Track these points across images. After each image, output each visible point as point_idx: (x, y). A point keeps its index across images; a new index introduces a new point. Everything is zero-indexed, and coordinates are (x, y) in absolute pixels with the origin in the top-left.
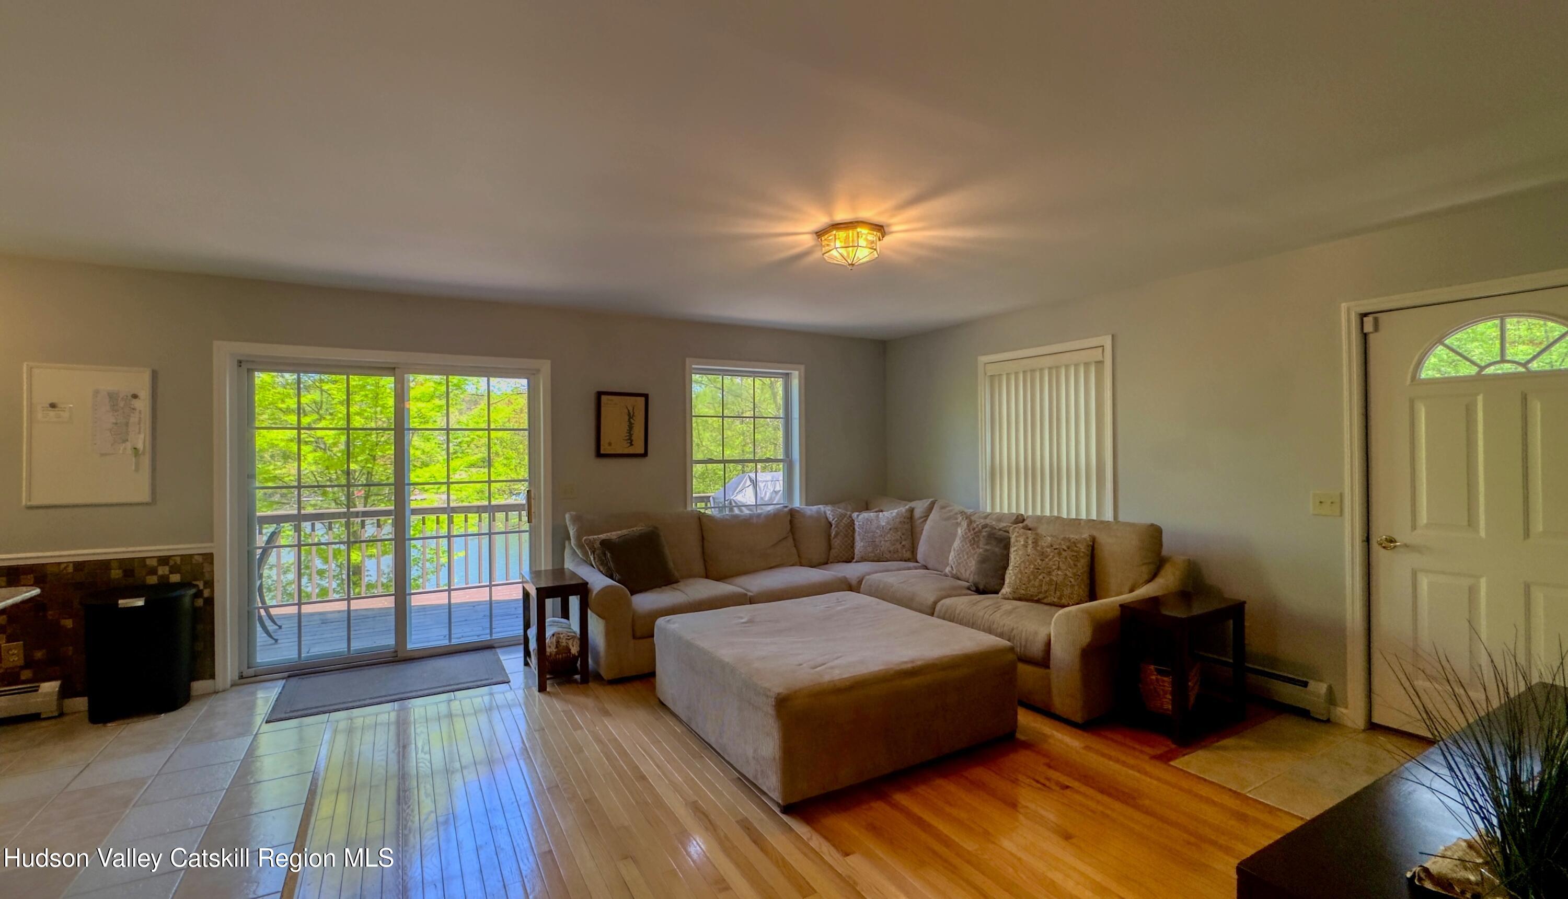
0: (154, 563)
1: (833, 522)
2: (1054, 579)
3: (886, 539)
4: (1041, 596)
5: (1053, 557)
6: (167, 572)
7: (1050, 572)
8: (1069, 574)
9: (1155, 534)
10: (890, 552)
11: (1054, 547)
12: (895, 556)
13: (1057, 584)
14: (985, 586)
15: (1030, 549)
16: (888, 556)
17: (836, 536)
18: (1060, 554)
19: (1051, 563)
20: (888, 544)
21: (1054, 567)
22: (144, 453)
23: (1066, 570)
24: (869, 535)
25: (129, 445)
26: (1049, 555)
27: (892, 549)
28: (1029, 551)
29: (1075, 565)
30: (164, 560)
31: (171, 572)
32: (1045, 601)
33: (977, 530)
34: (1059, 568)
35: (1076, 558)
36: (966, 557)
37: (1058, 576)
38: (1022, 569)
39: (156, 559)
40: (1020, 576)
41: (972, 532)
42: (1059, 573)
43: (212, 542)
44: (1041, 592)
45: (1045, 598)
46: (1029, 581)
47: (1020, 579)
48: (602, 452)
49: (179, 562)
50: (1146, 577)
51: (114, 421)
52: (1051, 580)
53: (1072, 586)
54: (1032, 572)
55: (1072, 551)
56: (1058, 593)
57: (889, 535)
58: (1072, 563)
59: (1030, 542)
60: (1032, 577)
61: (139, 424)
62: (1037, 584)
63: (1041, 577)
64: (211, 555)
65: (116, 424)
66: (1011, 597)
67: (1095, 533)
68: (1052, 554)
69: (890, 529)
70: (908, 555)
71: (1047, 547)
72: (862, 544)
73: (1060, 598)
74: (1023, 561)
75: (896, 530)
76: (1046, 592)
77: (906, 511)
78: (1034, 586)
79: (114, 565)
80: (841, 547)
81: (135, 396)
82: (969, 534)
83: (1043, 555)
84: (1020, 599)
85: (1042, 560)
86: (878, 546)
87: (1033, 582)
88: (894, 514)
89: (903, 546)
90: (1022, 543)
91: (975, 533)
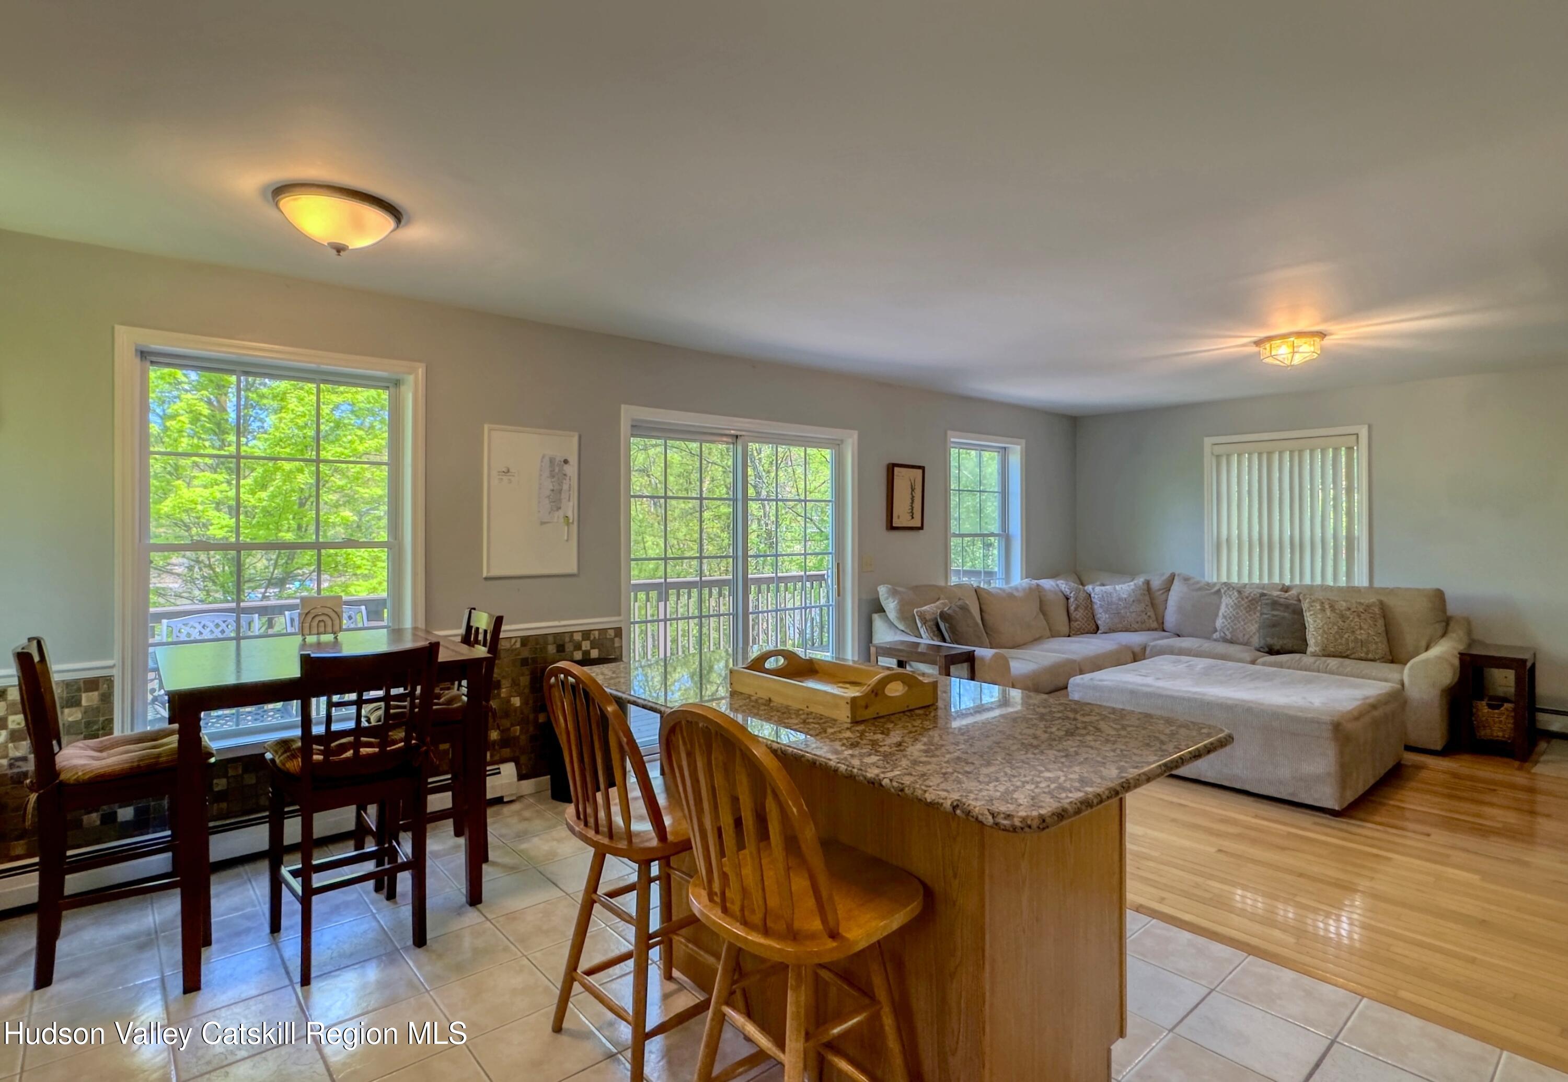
0: (578, 637)
1: (1072, 595)
2: (1359, 637)
3: (1131, 610)
4: (1348, 652)
5: (1354, 618)
6: (589, 648)
7: (1354, 632)
8: (1372, 633)
9: (1439, 597)
10: (1137, 622)
11: (1353, 610)
12: (1144, 626)
13: (1362, 642)
14: (1282, 647)
15: (1328, 613)
16: (1136, 626)
17: (1076, 609)
18: (1359, 616)
19: (1353, 624)
20: (1134, 615)
21: (1356, 627)
22: (573, 523)
23: (1368, 629)
24: (1114, 607)
25: (561, 513)
26: (1349, 618)
27: (1139, 619)
28: (1329, 614)
29: (1376, 625)
30: (586, 634)
31: (592, 648)
32: (1353, 656)
33: (1250, 598)
34: (1361, 628)
35: (1374, 619)
36: (1242, 623)
37: (1361, 635)
38: (1326, 629)
39: (580, 634)
40: (1326, 636)
41: (1246, 600)
42: (1362, 632)
43: (619, 615)
44: (1348, 650)
45: (1351, 654)
46: (1336, 640)
47: (1327, 639)
48: (894, 525)
49: (597, 637)
50: (1440, 633)
51: (552, 488)
52: (1356, 639)
53: (1376, 643)
54: (1337, 632)
55: (1369, 613)
56: (1365, 649)
57: (1133, 607)
58: (1371, 623)
59: (1327, 607)
60: (1337, 636)
61: (570, 491)
62: (1344, 640)
63: (1346, 636)
64: (620, 628)
65: (553, 490)
66: (1320, 654)
67: (1382, 598)
68: (1352, 616)
69: (1133, 601)
70: (1155, 625)
71: (1346, 610)
72: (1107, 616)
73: (1367, 653)
74: (1326, 623)
75: (1139, 601)
76: (1353, 648)
77: (1143, 583)
78: (1341, 644)
79: (551, 639)
80: (1083, 619)
81: (566, 462)
82: (1243, 602)
83: (1343, 617)
84: (1329, 656)
85: (1344, 622)
86: (1124, 617)
87: (1339, 641)
88: (1133, 587)
89: (1149, 616)
90: (1319, 607)
91: (1250, 601)
